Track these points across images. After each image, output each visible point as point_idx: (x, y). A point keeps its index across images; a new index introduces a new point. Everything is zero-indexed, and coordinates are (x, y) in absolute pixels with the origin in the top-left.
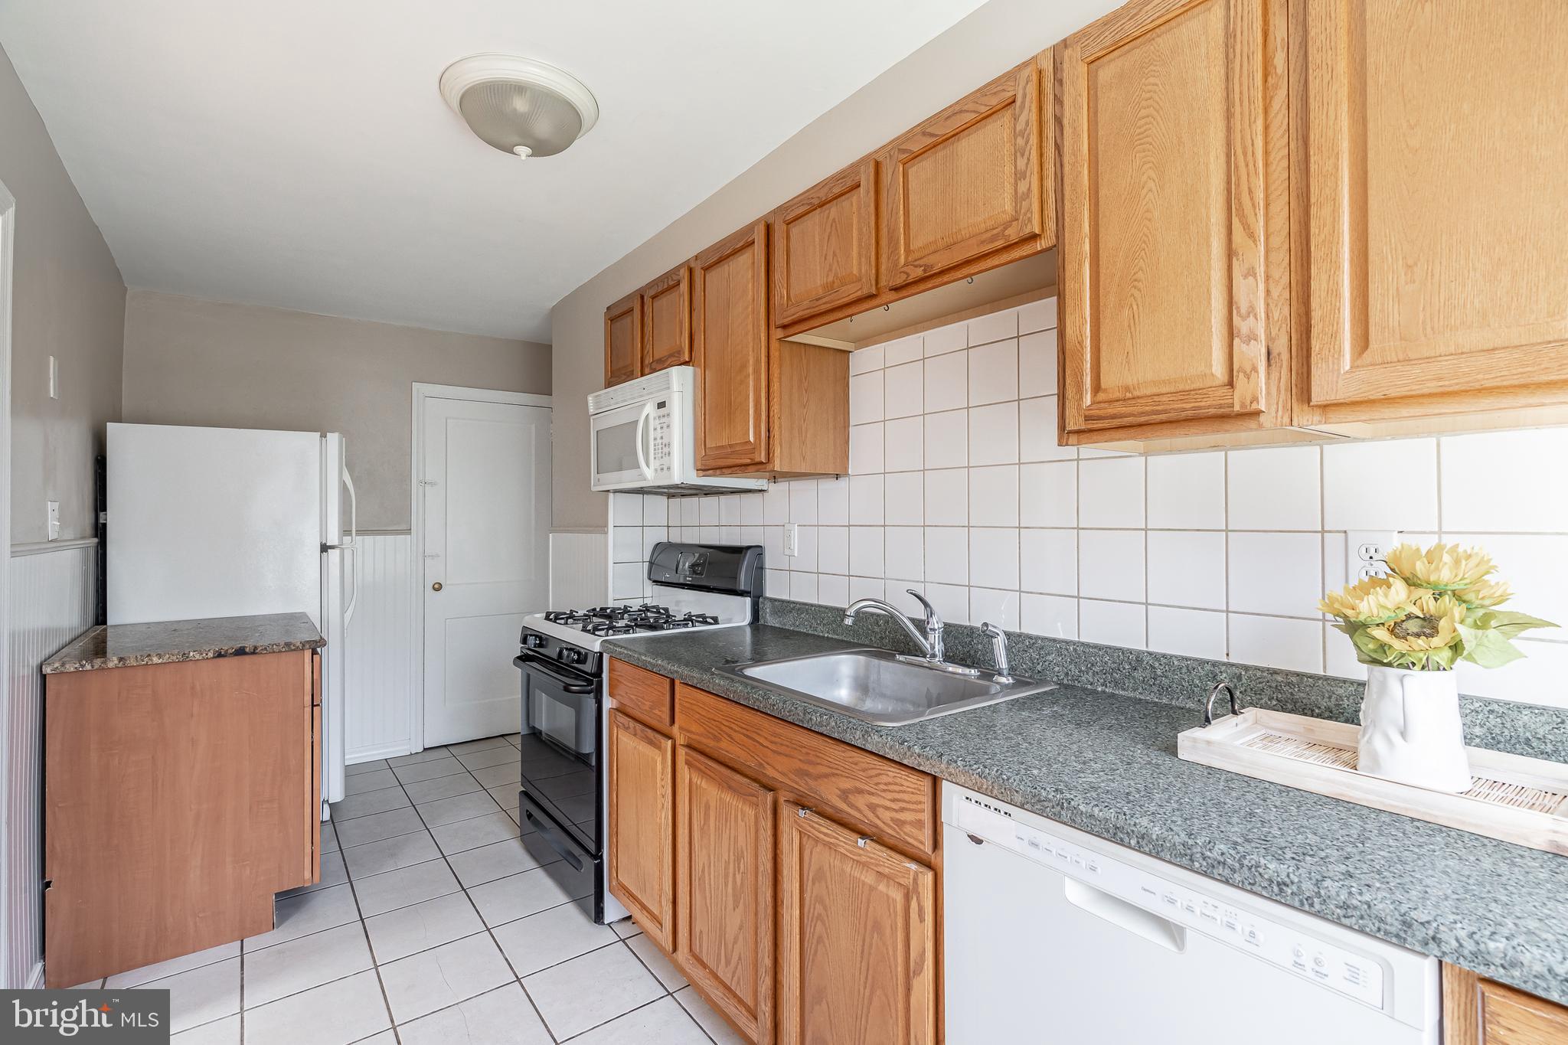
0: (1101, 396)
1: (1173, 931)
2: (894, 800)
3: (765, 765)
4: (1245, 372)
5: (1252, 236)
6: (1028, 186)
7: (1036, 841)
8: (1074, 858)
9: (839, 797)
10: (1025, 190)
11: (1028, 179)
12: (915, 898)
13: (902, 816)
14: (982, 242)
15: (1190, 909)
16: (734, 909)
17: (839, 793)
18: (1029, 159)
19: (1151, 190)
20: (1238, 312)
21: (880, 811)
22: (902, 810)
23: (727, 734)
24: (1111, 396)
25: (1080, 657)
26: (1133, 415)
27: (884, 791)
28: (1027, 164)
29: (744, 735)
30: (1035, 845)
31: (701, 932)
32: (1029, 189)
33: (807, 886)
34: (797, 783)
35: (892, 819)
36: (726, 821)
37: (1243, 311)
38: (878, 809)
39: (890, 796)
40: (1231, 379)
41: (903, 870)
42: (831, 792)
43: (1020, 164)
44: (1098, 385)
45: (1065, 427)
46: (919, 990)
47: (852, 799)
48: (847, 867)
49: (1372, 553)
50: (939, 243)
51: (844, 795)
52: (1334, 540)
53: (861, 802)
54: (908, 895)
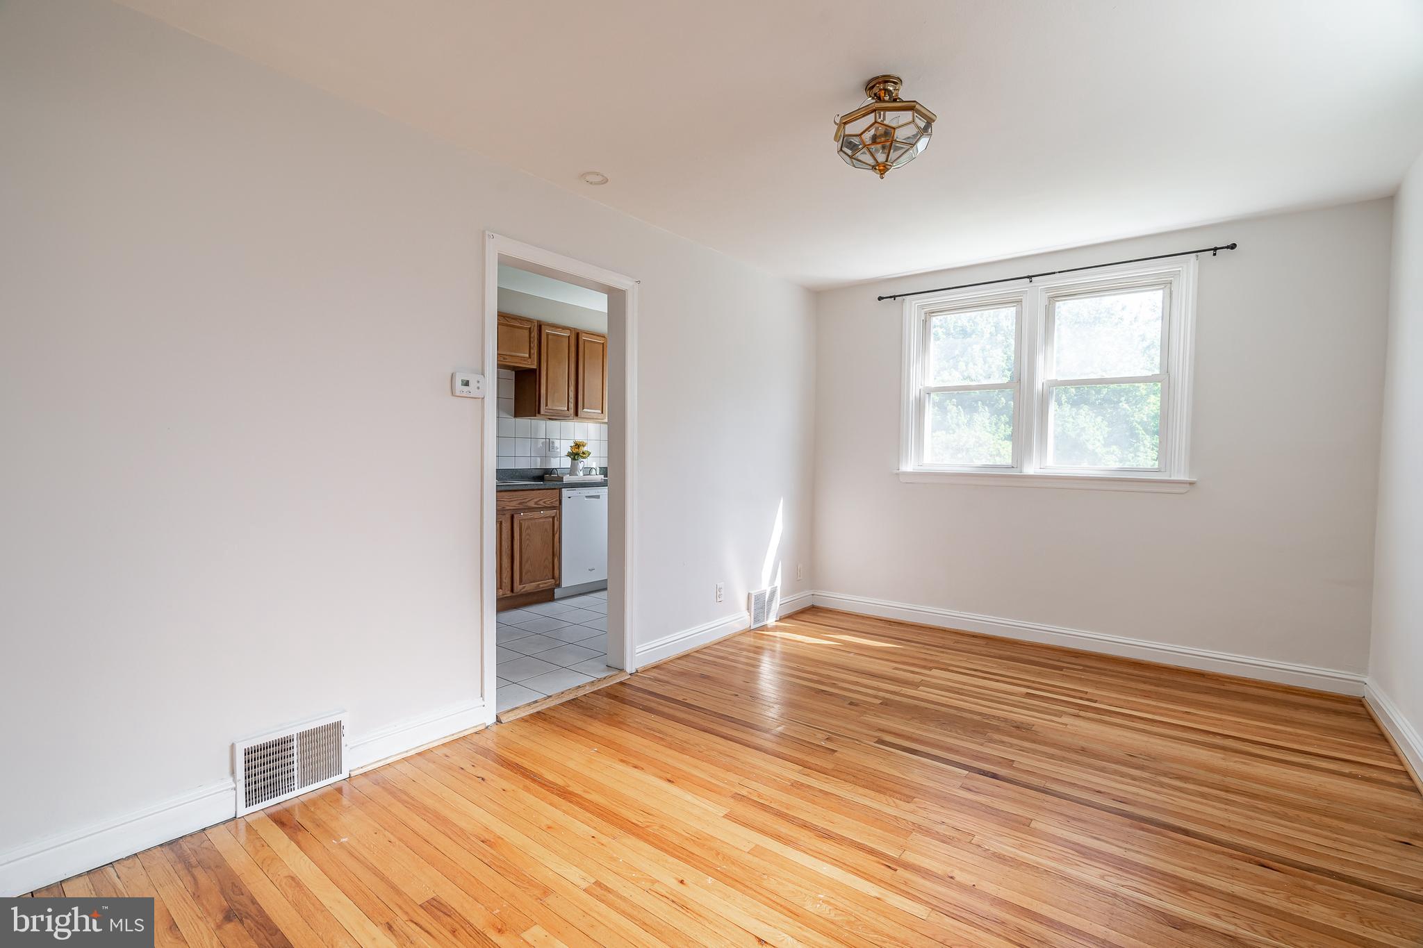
0: (545, 408)
2: (549, 497)
4: (570, 409)
7: (579, 492)
10: (533, 353)
11: (534, 350)
12: (556, 517)
13: (551, 499)
14: (522, 360)
17: (534, 503)
19: (557, 367)
21: (546, 502)
22: (551, 497)
24: (549, 408)
26: (552, 413)
28: (534, 346)
33: (523, 534)
34: (519, 507)
35: (550, 503)
37: (570, 398)
40: (568, 410)
41: (552, 513)
42: (532, 504)
43: (532, 345)
44: (547, 405)
45: (539, 413)
46: (557, 536)
47: (539, 503)
48: (537, 521)
49: (553, 442)
50: (508, 353)
51: (536, 503)
52: (547, 440)
53: (541, 502)
54: (553, 518)
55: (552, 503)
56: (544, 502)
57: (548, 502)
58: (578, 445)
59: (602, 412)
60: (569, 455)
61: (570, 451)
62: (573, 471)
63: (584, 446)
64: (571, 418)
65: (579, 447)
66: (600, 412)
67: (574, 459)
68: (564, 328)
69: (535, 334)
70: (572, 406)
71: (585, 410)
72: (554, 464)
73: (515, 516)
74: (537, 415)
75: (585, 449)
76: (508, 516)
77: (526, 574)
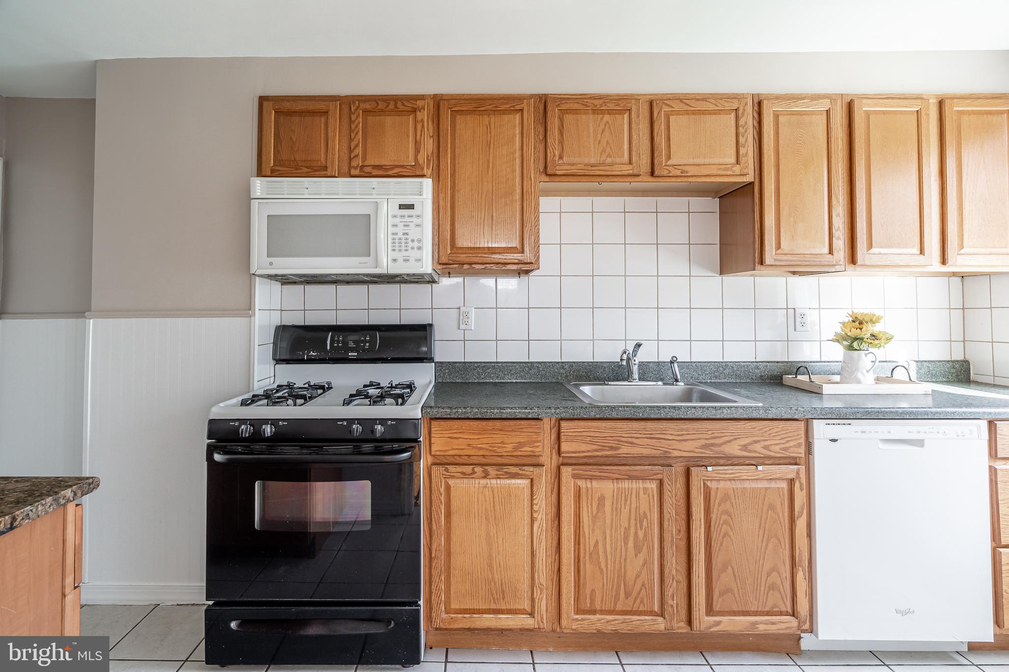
0: (779, 252)
1: (920, 443)
2: (782, 439)
3: (671, 451)
4: (837, 250)
5: (839, 202)
6: (746, 151)
7: (863, 431)
8: (882, 431)
9: (741, 450)
10: (745, 153)
11: (746, 148)
12: (797, 481)
13: (787, 445)
14: (720, 169)
15: (925, 432)
16: (636, 556)
17: (740, 447)
18: (746, 140)
19: (801, 173)
20: (835, 229)
21: (772, 448)
22: (788, 442)
23: (626, 442)
24: (785, 252)
25: (698, 368)
26: (794, 261)
27: (775, 436)
28: (746, 142)
29: (647, 438)
30: (864, 432)
31: (593, 590)
32: (747, 153)
33: (713, 509)
34: (702, 453)
35: (781, 449)
36: (626, 500)
37: (836, 228)
38: (770, 447)
39: (779, 437)
40: (831, 252)
41: (790, 471)
42: (734, 449)
43: (742, 140)
44: (778, 246)
45: (762, 262)
46: (801, 525)
47: (750, 447)
48: (747, 485)
49: (803, 316)
50: (691, 161)
51: (745, 448)
52: (791, 312)
53: (758, 447)
54: (791, 482)
55: (785, 449)
56: (766, 448)
57: (777, 448)
58: (858, 322)
59: (922, 252)
60: (839, 339)
61: (839, 331)
62: (846, 372)
63: (873, 322)
64: (838, 268)
65: (861, 323)
66: (916, 251)
67: (851, 348)
68: (815, 97)
69: (748, 119)
70: (841, 243)
71: (873, 250)
72: (806, 353)
73: (694, 471)
74: (758, 266)
75: (877, 328)
76: (678, 469)
77: (721, 594)
